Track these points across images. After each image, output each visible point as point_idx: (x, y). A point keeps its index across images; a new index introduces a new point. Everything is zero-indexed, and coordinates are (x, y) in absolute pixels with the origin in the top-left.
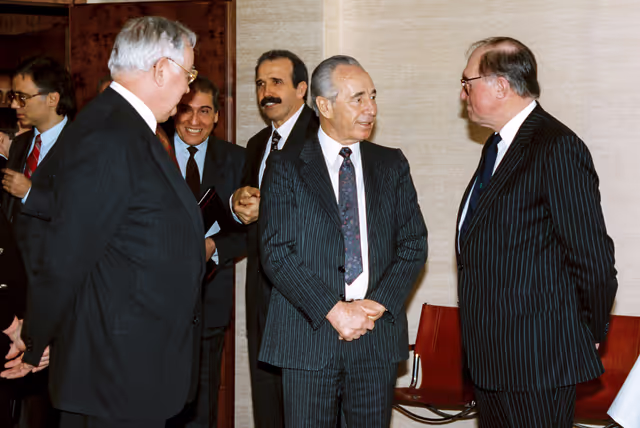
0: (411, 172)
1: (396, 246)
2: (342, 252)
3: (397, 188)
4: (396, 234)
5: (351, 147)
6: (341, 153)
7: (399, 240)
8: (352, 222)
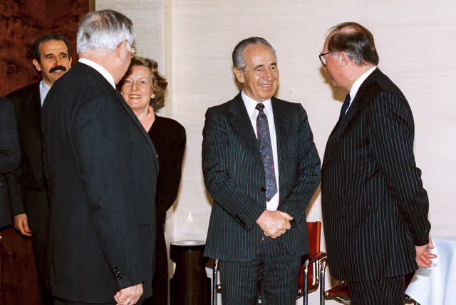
0: (309, 119)
1: (298, 173)
2: (263, 178)
3: (299, 131)
4: (298, 165)
5: (264, 103)
6: (256, 108)
7: (300, 168)
8: (268, 157)
